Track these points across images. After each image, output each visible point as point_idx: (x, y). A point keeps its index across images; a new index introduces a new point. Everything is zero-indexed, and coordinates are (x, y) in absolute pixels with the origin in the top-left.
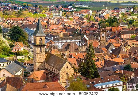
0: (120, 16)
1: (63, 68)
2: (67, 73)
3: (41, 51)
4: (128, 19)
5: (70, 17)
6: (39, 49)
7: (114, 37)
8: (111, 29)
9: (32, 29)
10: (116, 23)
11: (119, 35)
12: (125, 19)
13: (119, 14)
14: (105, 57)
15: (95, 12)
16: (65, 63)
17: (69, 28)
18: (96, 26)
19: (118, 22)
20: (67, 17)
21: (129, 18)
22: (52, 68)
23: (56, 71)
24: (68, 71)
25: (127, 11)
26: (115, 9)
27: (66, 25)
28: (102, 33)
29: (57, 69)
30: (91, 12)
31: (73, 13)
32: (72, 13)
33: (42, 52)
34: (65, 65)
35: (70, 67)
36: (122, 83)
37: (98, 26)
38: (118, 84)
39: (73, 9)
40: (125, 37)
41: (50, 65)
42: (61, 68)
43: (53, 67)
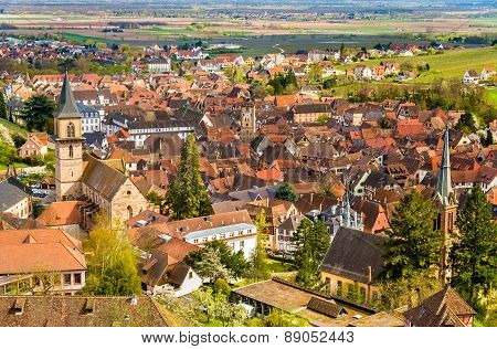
0: (307, 69)
1: (118, 194)
2: (129, 208)
3: (71, 154)
4: (323, 76)
5: (188, 73)
6: (67, 149)
7: (277, 119)
8: (275, 100)
9: (85, 103)
10: (291, 86)
11: (290, 115)
12: (317, 77)
13: (304, 66)
14: (240, 166)
15: (251, 60)
16: (123, 182)
17: (177, 98)
18: (241, 94)
19: (296, 85)
20: (181, 74)
21: (327, 74)
22: (96, 194)
23: (102, 202)
24: (130, 201)
25: (325, 59)
26: (299, 53)
27: (170, 91)
28: (244, 109)
29: (105, 197)
30: (240, 60)
31: (199, 63)
32: (196, 64)
33: (75, 156)
34: (123, 188)
35: (135, 191)
36: (254, 230)
37: (246, 95)
38: (245, 232)
39: (201, 54)
40: (303, 120)
41: (91, 187)
42: (114, 194)
43: (98, 192)
